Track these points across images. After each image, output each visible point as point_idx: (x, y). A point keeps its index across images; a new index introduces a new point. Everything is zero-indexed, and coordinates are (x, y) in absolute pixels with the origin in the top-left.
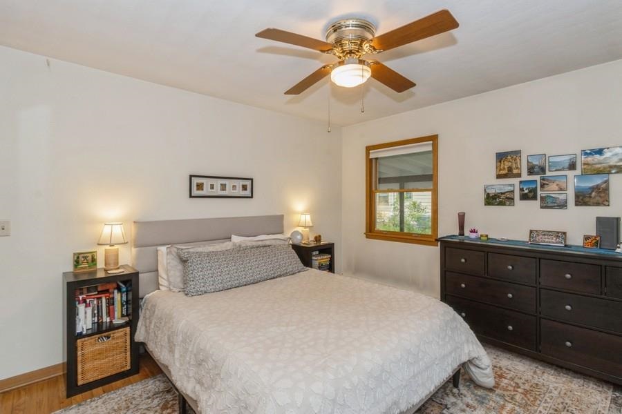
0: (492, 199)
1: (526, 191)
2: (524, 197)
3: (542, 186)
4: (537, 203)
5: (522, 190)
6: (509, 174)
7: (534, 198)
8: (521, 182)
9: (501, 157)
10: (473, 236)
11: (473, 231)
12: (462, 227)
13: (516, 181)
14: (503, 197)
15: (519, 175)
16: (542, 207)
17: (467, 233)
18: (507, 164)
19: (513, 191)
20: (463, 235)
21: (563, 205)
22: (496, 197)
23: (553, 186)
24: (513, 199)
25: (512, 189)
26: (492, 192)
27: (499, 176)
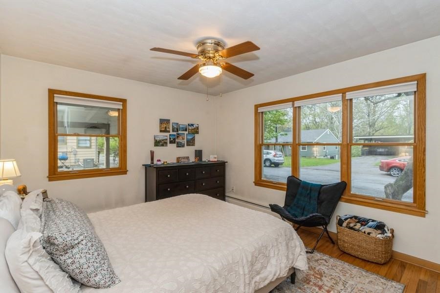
0: (157, 143)
1: (172, 139)
2: (171, 142)
3: (177, 137)
4: (175, 145)
5: (170, 138)
6: (165, 131)
7: (175, 143)
8: (170, 135)
9: (162, 121)
10: (159, 163)
11: (159, 161)
12: (152, 159)
13: (168, 134)
14: (163, 142)
15: (169, 132)
16: (177, 147)
17: (155, 162)
18: (165, 126)
19: (167, 139)
20: (153, 163)
21: (183, 146)
22: (160, 141)
23: (181, 138)
24: (167, 143)
25: (166, 138)
26: (158, 139)
27: (161, 131)
